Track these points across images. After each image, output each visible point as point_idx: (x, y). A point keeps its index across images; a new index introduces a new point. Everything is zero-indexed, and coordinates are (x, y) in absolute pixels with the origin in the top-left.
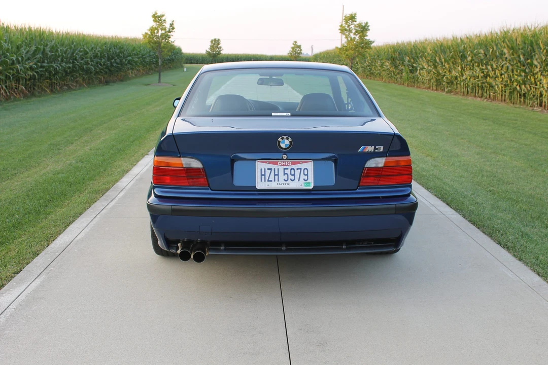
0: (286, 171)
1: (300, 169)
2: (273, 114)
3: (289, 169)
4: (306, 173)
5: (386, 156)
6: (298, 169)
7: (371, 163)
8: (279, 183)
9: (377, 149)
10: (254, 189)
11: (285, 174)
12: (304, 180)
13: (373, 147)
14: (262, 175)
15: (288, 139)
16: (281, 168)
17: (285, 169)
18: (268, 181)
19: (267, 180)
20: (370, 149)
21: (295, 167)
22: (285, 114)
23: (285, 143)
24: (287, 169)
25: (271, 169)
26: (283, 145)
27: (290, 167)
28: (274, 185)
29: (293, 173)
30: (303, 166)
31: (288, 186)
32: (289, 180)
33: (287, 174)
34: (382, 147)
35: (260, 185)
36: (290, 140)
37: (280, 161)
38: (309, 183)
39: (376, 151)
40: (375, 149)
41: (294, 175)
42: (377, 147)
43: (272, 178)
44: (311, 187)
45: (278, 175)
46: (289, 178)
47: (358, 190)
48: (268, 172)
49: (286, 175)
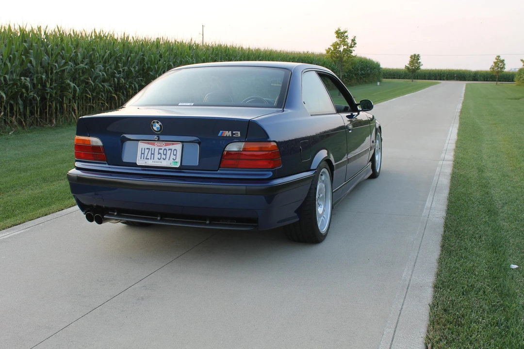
0: (161, 151)
1: (171, 150)
2: (180, 104)
3: (163, 150)
4: (175, 154)
5: (245, 141)
6: (169, 150)
7: (233, 147)
8: (154, 161)
9: (234, 134)
10: (134, 165)
11: (159, 153)
12: (173, 159)
13: (230, 132)
14: (142, 154)
15: (158, 123)
16: (157, 148)
17: (159, 149)
18: (146, 159)
19: (145, 158)
20: (228, 134)
21: (167, 147)
22: (189, 104)
23: (157, 126)
24: (161, 149)
25: (149, 149)
26: (155, 128)
27: (163, 148)
28: (150, 163)
29: (165, 153)
30: (173, 147)
31: (160, 164)
32: (162, 159)
33: (161, 153)
34: (239, 132)
35: (140, 162)
36: (160, 123)
37: (156, 143)
38: (176, 162)
39: (234, 136)
40: (233, 134)
41: (166, 155)
42: (234, 132)
43: (149, 157)
44: (178, 165)
45: (154, 154)
46: (162, 157)
47: (219, 171)
48: (147, 151)
49: (160, 155)
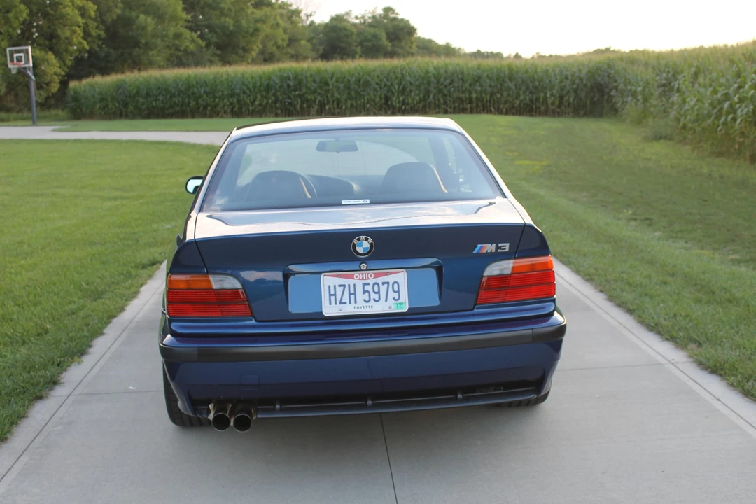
0: (367, 288)
1: (388, 283)
2: (343, 202)
3: (371, 285)
4: (396, 289)
5: (515, 258)
6: (383, 283)
7: (494, 269)
8: (356, 305)
9: (500, 248)
10: (319, 317)
11: (365, 292)
12: (394, 299)
13: (494, 245)
14: (330, 295)
15: (367, 240)
16: (359, 284)
17: (364, 285)
18: (341, 303)
19: (338, 302)
20: (490, 248)
21: (380, 280)
22: (361, 201)
23: (363, 246)
24: (368, 284)
25: (344, 286)
26: (360, 250)
27: (372, 281)
28: (350, 310)
29: (376, 290)
30: (390, 278)
31: (371, 309)
32: (372, 300)
33: (368, 292)
34: (508, 245)
35: (329, 310)
36: (370, 240)
37: (356, 274)
38: (401, 304)
39: (499, 251)
40: (497, 248)
41: (378, 293)
42: (500, 245)
43: (346, 299)
44: (405, 309)
45: (355, 294)
46: (372, 298)
47: (476, 311)
48: (339, 290)
49: (367, 294)
